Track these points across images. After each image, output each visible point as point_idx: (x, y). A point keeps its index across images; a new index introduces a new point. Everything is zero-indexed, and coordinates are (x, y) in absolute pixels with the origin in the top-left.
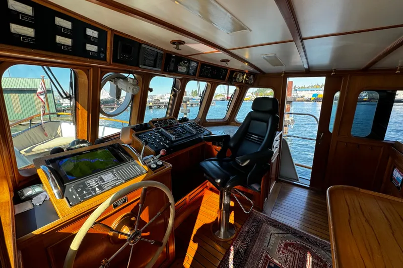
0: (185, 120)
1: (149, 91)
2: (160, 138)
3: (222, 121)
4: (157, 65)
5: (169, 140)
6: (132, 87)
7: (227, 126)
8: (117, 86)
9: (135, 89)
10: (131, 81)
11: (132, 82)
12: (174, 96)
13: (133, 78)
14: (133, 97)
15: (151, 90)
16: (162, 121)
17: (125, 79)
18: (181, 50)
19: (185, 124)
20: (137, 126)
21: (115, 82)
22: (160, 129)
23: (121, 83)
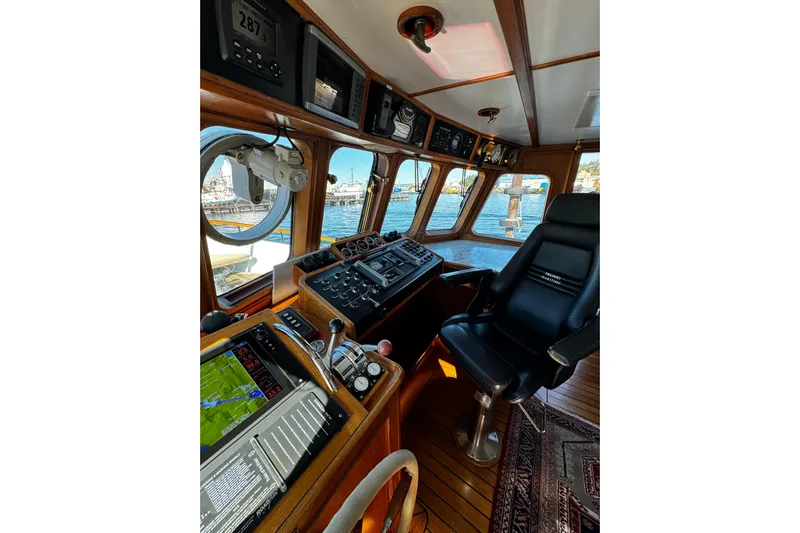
0: (394, 236)
1: (328, 183)
2: (358, 282)
3: (449, 232)
4: (351, 112)
5: (376, 288)
6: (288, 173)
7: (459, 241)
8: (249, 170)
9: (296, 179)
10: (286, 154)
11: (286, 158)
12: (376, 190)
13: (290, 146)
14: (294, 197)
15: (333, 180)
16: (355, 241)
17: (267, 148)
18: (427, 50)
19: (397, 246)
20: (307, 259)
21: (241, 157)
22: (354, 261)
23: (258, 162)
